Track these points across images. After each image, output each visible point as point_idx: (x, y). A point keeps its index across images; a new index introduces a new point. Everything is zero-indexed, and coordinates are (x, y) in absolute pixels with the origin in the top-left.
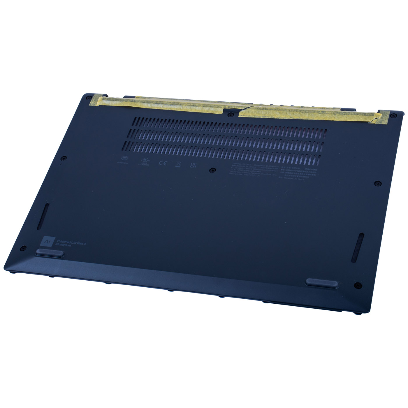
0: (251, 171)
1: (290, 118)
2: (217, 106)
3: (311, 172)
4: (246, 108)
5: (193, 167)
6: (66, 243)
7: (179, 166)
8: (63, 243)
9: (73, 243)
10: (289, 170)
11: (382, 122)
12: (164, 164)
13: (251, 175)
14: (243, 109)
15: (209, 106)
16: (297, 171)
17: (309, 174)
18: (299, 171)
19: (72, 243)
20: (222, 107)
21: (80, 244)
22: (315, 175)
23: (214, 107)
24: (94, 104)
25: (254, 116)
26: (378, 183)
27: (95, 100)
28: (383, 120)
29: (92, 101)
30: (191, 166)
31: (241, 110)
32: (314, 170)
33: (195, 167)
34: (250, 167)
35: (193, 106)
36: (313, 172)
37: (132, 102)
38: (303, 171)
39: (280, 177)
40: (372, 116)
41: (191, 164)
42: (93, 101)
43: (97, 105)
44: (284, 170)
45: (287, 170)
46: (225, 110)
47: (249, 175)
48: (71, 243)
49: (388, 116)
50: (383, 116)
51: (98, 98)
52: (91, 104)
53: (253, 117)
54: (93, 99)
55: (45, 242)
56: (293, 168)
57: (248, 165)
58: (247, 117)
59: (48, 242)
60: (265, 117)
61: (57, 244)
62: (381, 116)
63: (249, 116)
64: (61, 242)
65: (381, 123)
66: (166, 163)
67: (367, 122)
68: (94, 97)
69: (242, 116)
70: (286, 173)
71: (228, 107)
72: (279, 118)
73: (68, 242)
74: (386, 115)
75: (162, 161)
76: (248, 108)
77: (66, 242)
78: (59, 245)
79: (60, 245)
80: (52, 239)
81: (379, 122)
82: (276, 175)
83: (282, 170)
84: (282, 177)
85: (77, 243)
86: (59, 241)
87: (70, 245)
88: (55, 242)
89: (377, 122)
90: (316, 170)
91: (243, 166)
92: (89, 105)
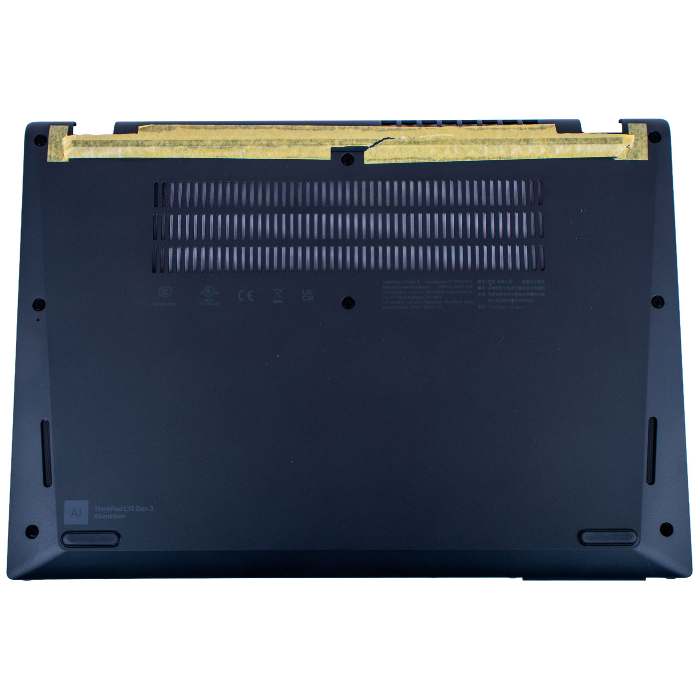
0: (422, 297)
1: (466, 158)
2: (316, 143)
3: (535, 288)
4: (375, 142)
6: (114, 512)
8: (109, 513)
9: (127, 509)
10: (493, 288)
11: (637, 154)
12: (249, 298)
13: (425, 306)
14: (371, 147)
15: (300, 143)
16: (508, 288)
17: (532, 294)
18: (513, 288)
19: (125, 511)
20: (328, 143)
21: (143, 509)
22: (543, 294)
23: (312, 145)
24: (58, 156)
25: (395, 159)
27: (56, 147)
28: (639, 151)
29: (51, 149)
30: (305, 298)
31: (366, 148)
32: (539, 282)
33: (312, 299)
34: (419, 287)
35: (268, 145)
36: (539, 288)
37: (138, 145)
38: (520, 288)
39: (480, 307)
41: (303, 291)
42: (53, 148)
43: (65, 159)
44: (483, 288)
45: (489, 288)
46: (334, 151)
47: (421, 307)
48: (123, 509)
49: (646, 138)
50: (637, 140)
51: (61, 141)
52: (50, 157)
53: (393, 162)
54: (51, 143)
55: (72, 515)
56: (499, 281)
57: (412, 282)
58: (381, 162)
59: (78, 515)
60: (417, 161)
61: (96, 516)
62: (633, 140)
63: (385, 160)
64: (103, 509)
65: (636, 156)
66: (251, 295)
67: (610, 159)
68: (52, 139)
69: (370, 160)
70: (489, 294)
71: (340, 144)
72: (446, 161)
73: (117, 510)
74: (642, 138)
76: (380, 141)
77: (112, 508)
78: (100, 517)
79: (104, 517)
80: (83, 505)
81: (633, 155)
82: (472, 302)
83: (479, 288)
84: (484, 307)
85: (135, 508)
86: (98, 509)
87: (124, 516)
88: (92, 512)
89: (629, 155)
90: (543, 282)
91: (405, 287)
92: (48, 160)
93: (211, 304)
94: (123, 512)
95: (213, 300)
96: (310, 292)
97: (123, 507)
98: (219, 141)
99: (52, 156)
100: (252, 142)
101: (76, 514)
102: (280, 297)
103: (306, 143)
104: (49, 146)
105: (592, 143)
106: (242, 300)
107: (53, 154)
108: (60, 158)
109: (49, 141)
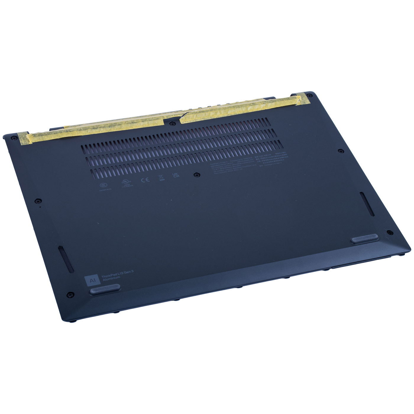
0: (231, 167)
2: (155, 119)
3: (283, 155)
4: (183, 114)
5: (177, 177)
6: (113, 276)
7: (163, 179)
8: (110, 277)
10: (263, 158)
14: (182, 116)
16: (270, 157)
17: (282, 158)
18: (272, 157)
20: (161, 118)
21: (128, 272)
22: (287, 157)
23: (153, 120)
24: (26, 142)
27: (24, 139)
28: (305, 101)
29: (21, 140)
30: (175, 176)
31: (180, 117)
32: (283, 153)
33: (179, 176)
34: (228, 164)
35: (132, 123)
37: (67, 132)
38: (276, 156)
39: (260, 166)
40: (296, 99)
41: (173, 174)
42: (22, 140)
43: (31, 143)
46: (165, 121)
47: (233, 171)
48: (118, 274)
49: (306, 96)
50: (302, 97)
51: (25, 137)
52: (22, 144)
53: (195, 121)
54: (20, 138)
55: (91, 281)
56: (265, 156)
57: (224, 162)
58: (189, 122)
59: (94, 281)
60: (206, 119)
61: (104, 280)
62: (300, 97)
63: (190, 121)
64: (107, 276)
65: (305, 103)
66: (148, 180)
67: (294, 105)
68: (20, 136)
69: (183, 122)
70: (262, 161)
71: (167, 117)
72: (219, 117)
73: (114, 275)
74: (304, 96)
75: (143, 179)
76: (185, 114)
77: (111, 275)
78: (106, 280)
79: (108, 279)
80: (96, 277)
81: (303, 103)
82: (256, 165)
83: (257, 159)
84: (262, 166)
85: (124, 273)
86: (104, 277)
88: (101, 279)
89: (301, 103)
90: (285, 152)
91: (222, 165)
92: (21, 145)
93: (129, 186)
94: (118, 276)
95: (129, 184)
96: (176, 174)
97: (117, 273)
99: (23, 143)
100: (124, 123)
102: (162, 178)
103: (150, 119)
104: (20, 139)
105: (283, 100)
106: (145, 182)
107: (23, 142)
108: (28, 143)
109: (19, 138)
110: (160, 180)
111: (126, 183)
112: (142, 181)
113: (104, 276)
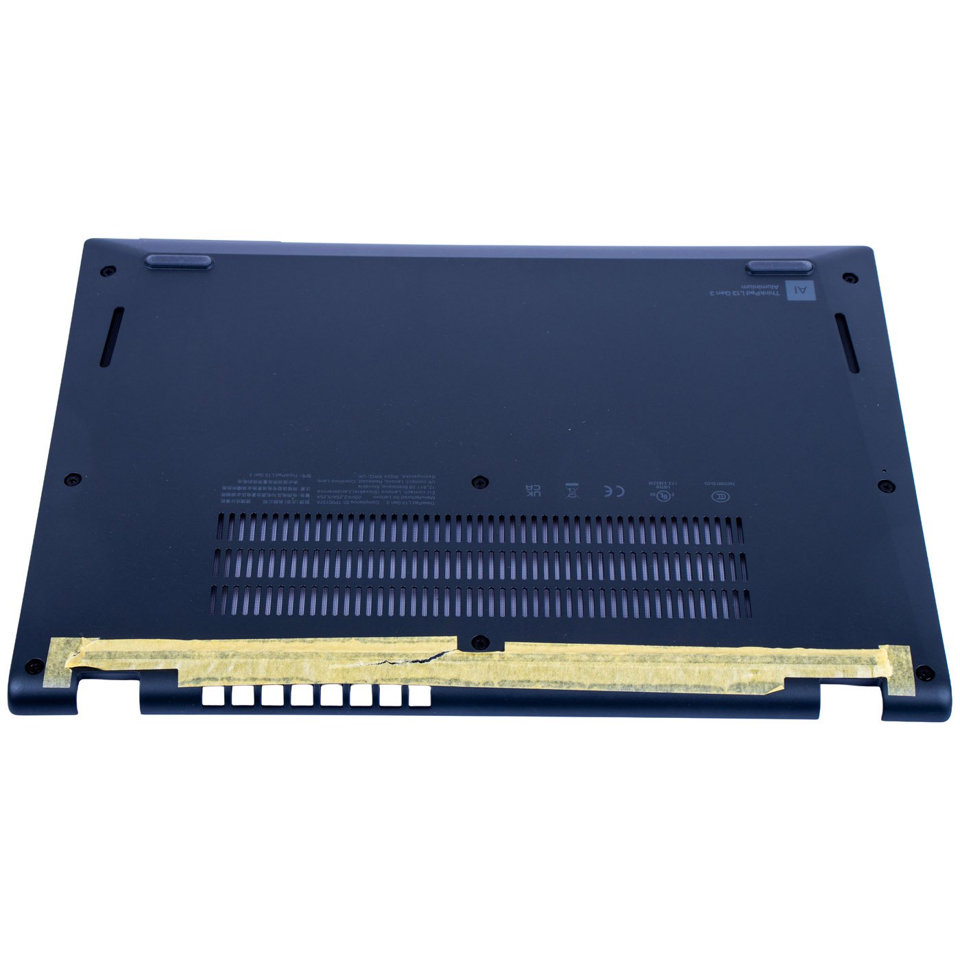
0: (384, 487)
1: (312, 642)
3: (233, 495)
4: (442, 656)
5: (532, 487)
6: (756, 290)
7: (569, 487)
8: (762, 290)
9: (741, 293)
10: (289, 496)
11: (65, 644)
12: (611, 489)
13: (381, 477)
14: (449, 651)
15: (548, 657)
16: (269, 495)
17: (239, 488)
18: (264, 495)
19: (743, 292)
20: (509, 656)
21: (723, 293)
22: (224, 488)
24: (896, 652)
25: (413, 642)
26: (73, 479)
27: (900, 664)
28: (62, 649)
29: (907, 661)
30: (537, 488)
31: (455, 650)
32: (228, 501)
33: (527, 487)
34: (387, 497)
36: (229, 495)
38: (254, 495)
39: (309, 476)
41: (540, 495)
42: (904, 662)
43: (884, 649)
44: (302, 496)
45: (295, 495)
47: (385, 476)
48: (745, 293)
49: (49, 664)
50: (62, 662)
51: (895, 670)
52: (906, 651)
53: (416, 639)
54: (909, 668)
55: (805, 289)
56: (281, 502)
57: (395, 503)
59: (797, 289)
60: (382, 639)
61: (777, 287)
62: (67, 662)
64: (769, 293)
65: (68, 642)
66: (607, 491)
68: (908, 675)
69: (448, 641)
70: (295, 489)
71: (490, 655)
72: (342, 639)
73: (753, 293)
74: (54, 665)
75: (618, 496)
76: (435, 657)
77: (758, 294)
78: (772, 287)
79: (767, 287)
80: (792, 296)
81: (72, 644)
82: (319, 481)
83: (308, 495)
84: (304, 476)
85: (732, 294)
86: (776, 293)
87: (744, 287)
88: (783, 291)
89: (77, 645)
90: (223, 501)
91: (406, 497)
92: (908, 648)
93: (660, 483)
94: (745, 290)
95: (657, 487)
96: (531, 494)
98: (665, 661)
99: (904, 653)
100: (617, 659)
101: (800, 289)
102: (570, 489)
103: (540, 657)
104: (911, 665)
106: (618, 487)
107: (903, 654)
108: (892, 650)
109: (912, 671)
110: (577, 484)
111: (664, 493)
112: (622, 489)
113: (774, 294)
